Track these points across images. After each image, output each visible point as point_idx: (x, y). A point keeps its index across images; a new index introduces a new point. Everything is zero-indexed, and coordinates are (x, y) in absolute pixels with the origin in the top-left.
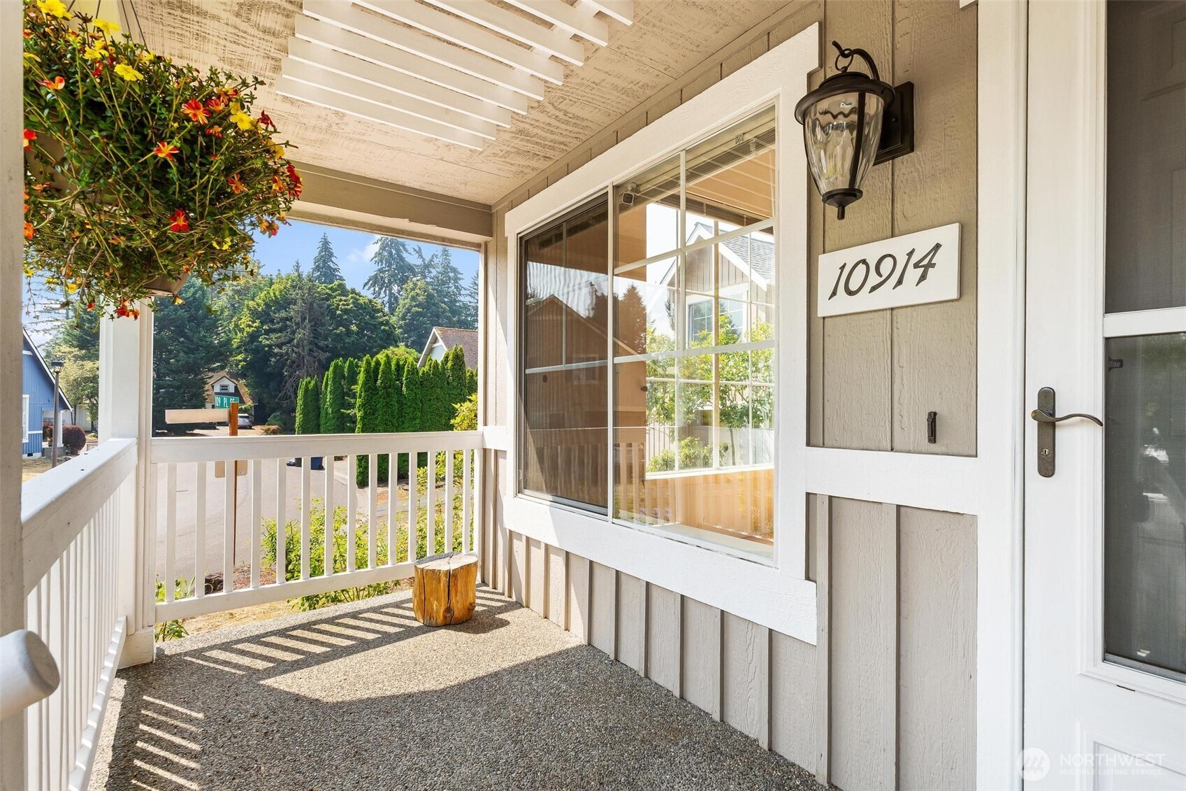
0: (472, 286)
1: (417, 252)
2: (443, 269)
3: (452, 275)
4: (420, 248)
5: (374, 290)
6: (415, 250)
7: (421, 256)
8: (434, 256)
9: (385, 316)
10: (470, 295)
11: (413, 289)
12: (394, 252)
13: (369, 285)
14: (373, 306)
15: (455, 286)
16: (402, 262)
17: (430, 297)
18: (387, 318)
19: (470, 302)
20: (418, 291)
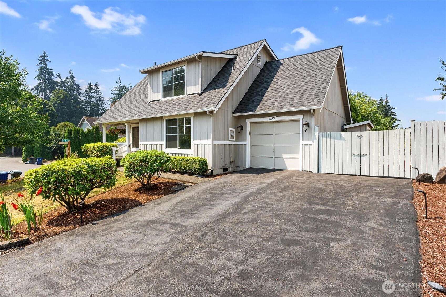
0: (85, 92)
1: (58, 76)
2: (71, 85)
3: (76, 87)
4: (60, 75)
5: (37, 92)
6: (57, 75)
7: (60, 78)
8: (67, 78)
9: (51, 107)
10: (85, 96)
11: (57, 93)
12: (47, 75)
13: (34, 90)
14: (45, 102)
15: (77, 92)
16: (51, 80)
17: (66, 97)
18: (51, 108)
19: (85, 99)
20: (60, 94)
